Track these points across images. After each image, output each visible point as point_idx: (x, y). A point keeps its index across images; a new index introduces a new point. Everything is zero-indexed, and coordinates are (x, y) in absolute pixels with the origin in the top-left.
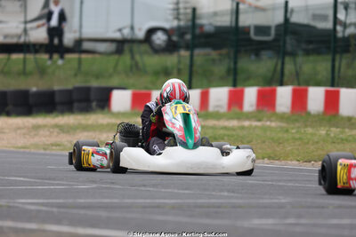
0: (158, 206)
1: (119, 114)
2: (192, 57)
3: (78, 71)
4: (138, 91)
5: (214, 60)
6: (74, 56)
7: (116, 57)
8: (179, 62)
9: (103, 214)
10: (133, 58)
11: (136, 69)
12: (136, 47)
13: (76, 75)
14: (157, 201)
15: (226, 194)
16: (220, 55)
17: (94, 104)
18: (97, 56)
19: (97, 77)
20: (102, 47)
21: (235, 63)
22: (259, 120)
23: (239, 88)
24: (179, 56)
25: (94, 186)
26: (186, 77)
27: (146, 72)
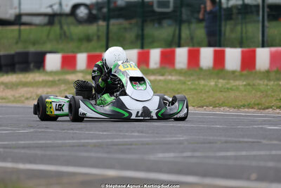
0: (83, 145)
1: (52, 73)
2: (108, 26)
3: (19, 40)
4: (66, 54)
5: (125, 29)
6: (16, 28)
7: (48, 28)
8: (98, 30)
9: (39, 152)
10: (61, 28)
11: (64, 37)
12: (63, 20)
13: (17, 43)
14: (83, 141)
15: (136, 134)
16: (131, 24)
17: (32, 65)
18: (33, 27)
19: (34, 43)
20: (37, 20)
21: (143, 30)
22: (163, 75)
23: (146, 50)
24: (98, 26)
25: (32, 130)
26: (104, 43)
27: (72, 40)
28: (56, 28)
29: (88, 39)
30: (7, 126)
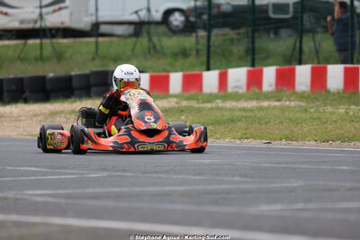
0: (167, 194)
2: (209, 37)
3: (96, 55)
4: (156, 74)
5: (232, 40)
6: (92, 40)
7: (134, 39)
8: (197, 43)
9: (110, 204)
10: (150, 40)
11: (154, 51)
12: (153, 28)
13: (93, 59)
14: (168, 188)
15: (237, 179)
16: (239, 34)
18: (114, 39)
20: (120, 30)
21: (253, 43)
22: (279, 100)
23: (257, 68)
24: (197, 37)
25: (105, 174)
26: (204, 58)
27: (164, 54)
28: (144, 41)
29: (185, 54)
30: (74, 168)
